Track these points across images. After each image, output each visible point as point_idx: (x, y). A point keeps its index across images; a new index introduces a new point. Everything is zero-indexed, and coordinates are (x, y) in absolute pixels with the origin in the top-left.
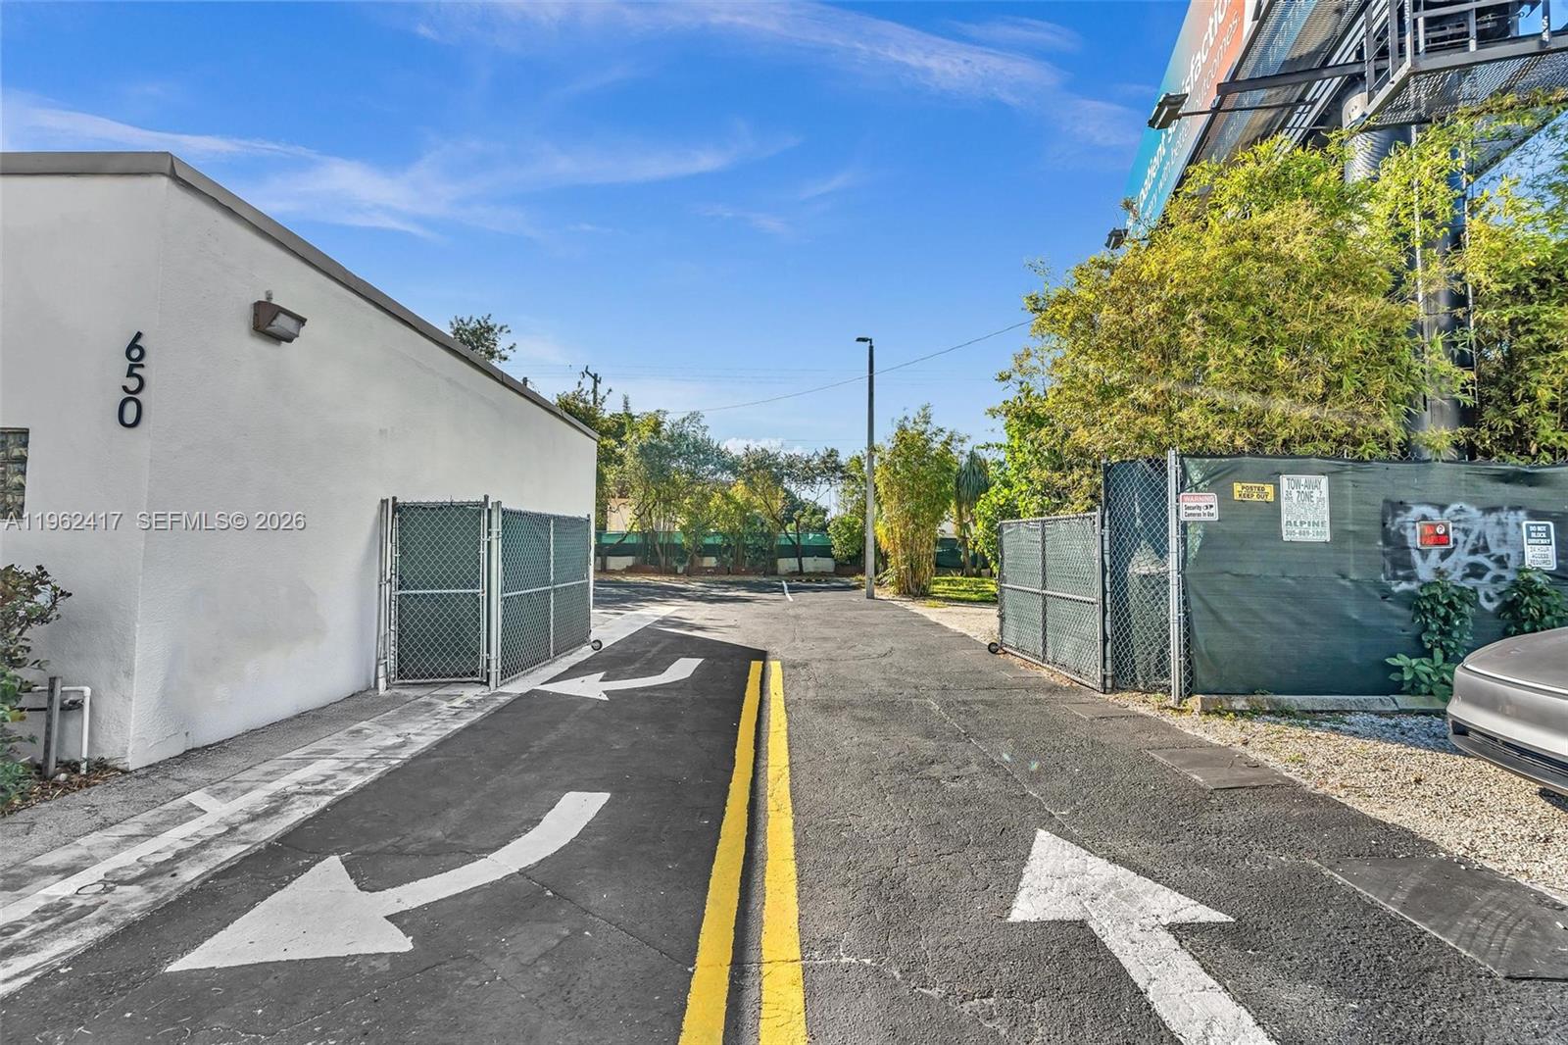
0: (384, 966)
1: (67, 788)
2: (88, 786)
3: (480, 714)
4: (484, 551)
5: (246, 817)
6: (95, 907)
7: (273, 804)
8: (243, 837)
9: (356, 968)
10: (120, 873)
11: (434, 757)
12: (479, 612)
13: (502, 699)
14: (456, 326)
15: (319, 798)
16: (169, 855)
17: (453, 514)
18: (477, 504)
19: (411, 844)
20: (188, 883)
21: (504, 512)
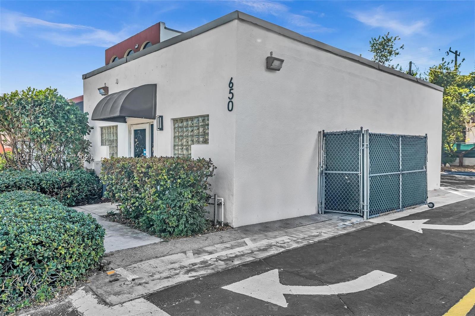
0: (275, 309)
1: (218, 230)
2: (223, 230)
3: (355, 229)
4: (361, 154)
5: (257, 249)
6: (213, 265)
7: (266, 247)
8: (254, 256)
9: (268, 306)
10: (221, 257)
11: (327, 243)
12: (359, 182)
13: (367, 225)
14: (372, 42)
15: (281, 249)
16: (234, 255)
17: (347, 137)
18: (357, 131)
19: (303, 272)
20: (235, 265)
21: (370, 135)
